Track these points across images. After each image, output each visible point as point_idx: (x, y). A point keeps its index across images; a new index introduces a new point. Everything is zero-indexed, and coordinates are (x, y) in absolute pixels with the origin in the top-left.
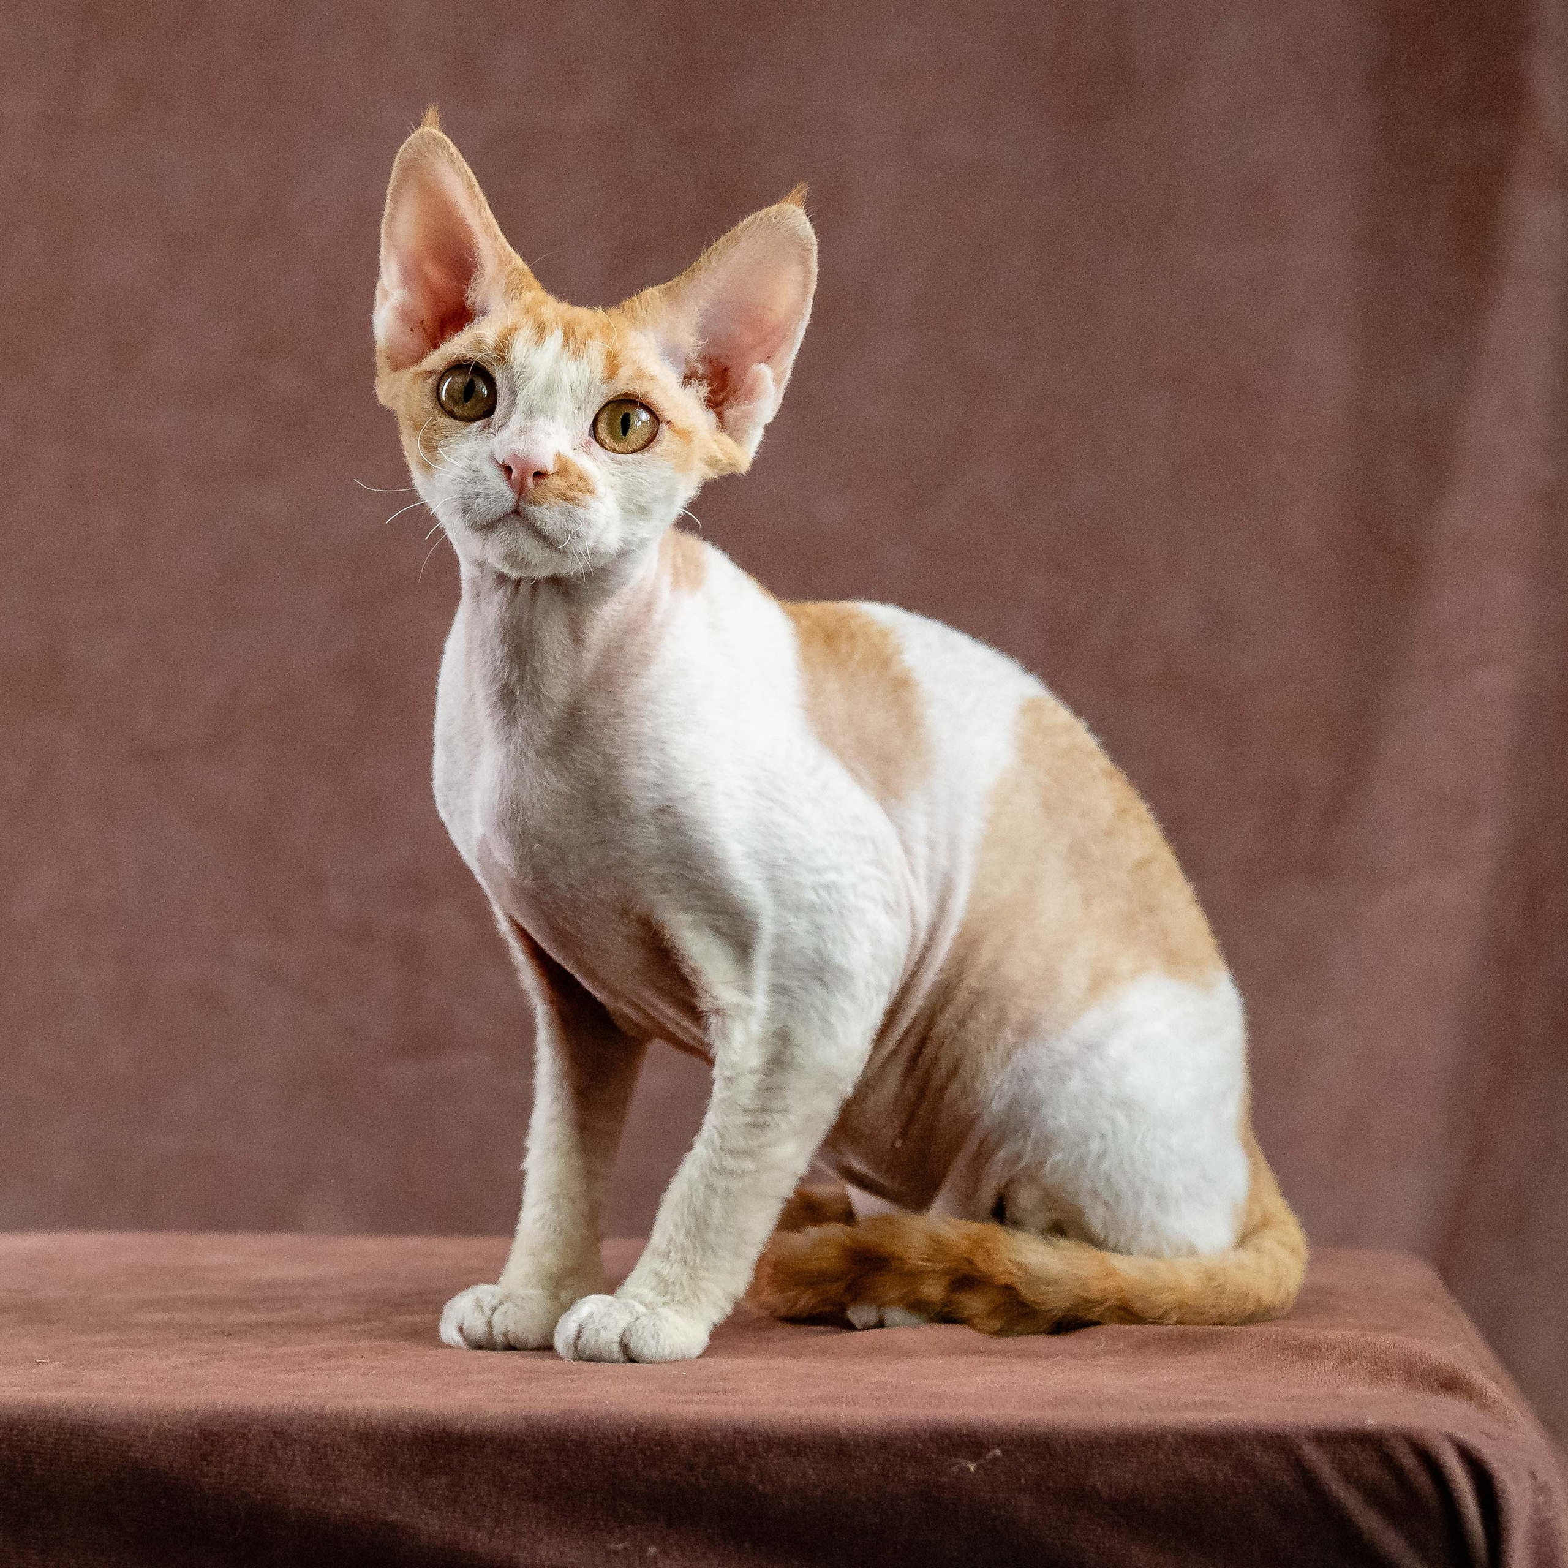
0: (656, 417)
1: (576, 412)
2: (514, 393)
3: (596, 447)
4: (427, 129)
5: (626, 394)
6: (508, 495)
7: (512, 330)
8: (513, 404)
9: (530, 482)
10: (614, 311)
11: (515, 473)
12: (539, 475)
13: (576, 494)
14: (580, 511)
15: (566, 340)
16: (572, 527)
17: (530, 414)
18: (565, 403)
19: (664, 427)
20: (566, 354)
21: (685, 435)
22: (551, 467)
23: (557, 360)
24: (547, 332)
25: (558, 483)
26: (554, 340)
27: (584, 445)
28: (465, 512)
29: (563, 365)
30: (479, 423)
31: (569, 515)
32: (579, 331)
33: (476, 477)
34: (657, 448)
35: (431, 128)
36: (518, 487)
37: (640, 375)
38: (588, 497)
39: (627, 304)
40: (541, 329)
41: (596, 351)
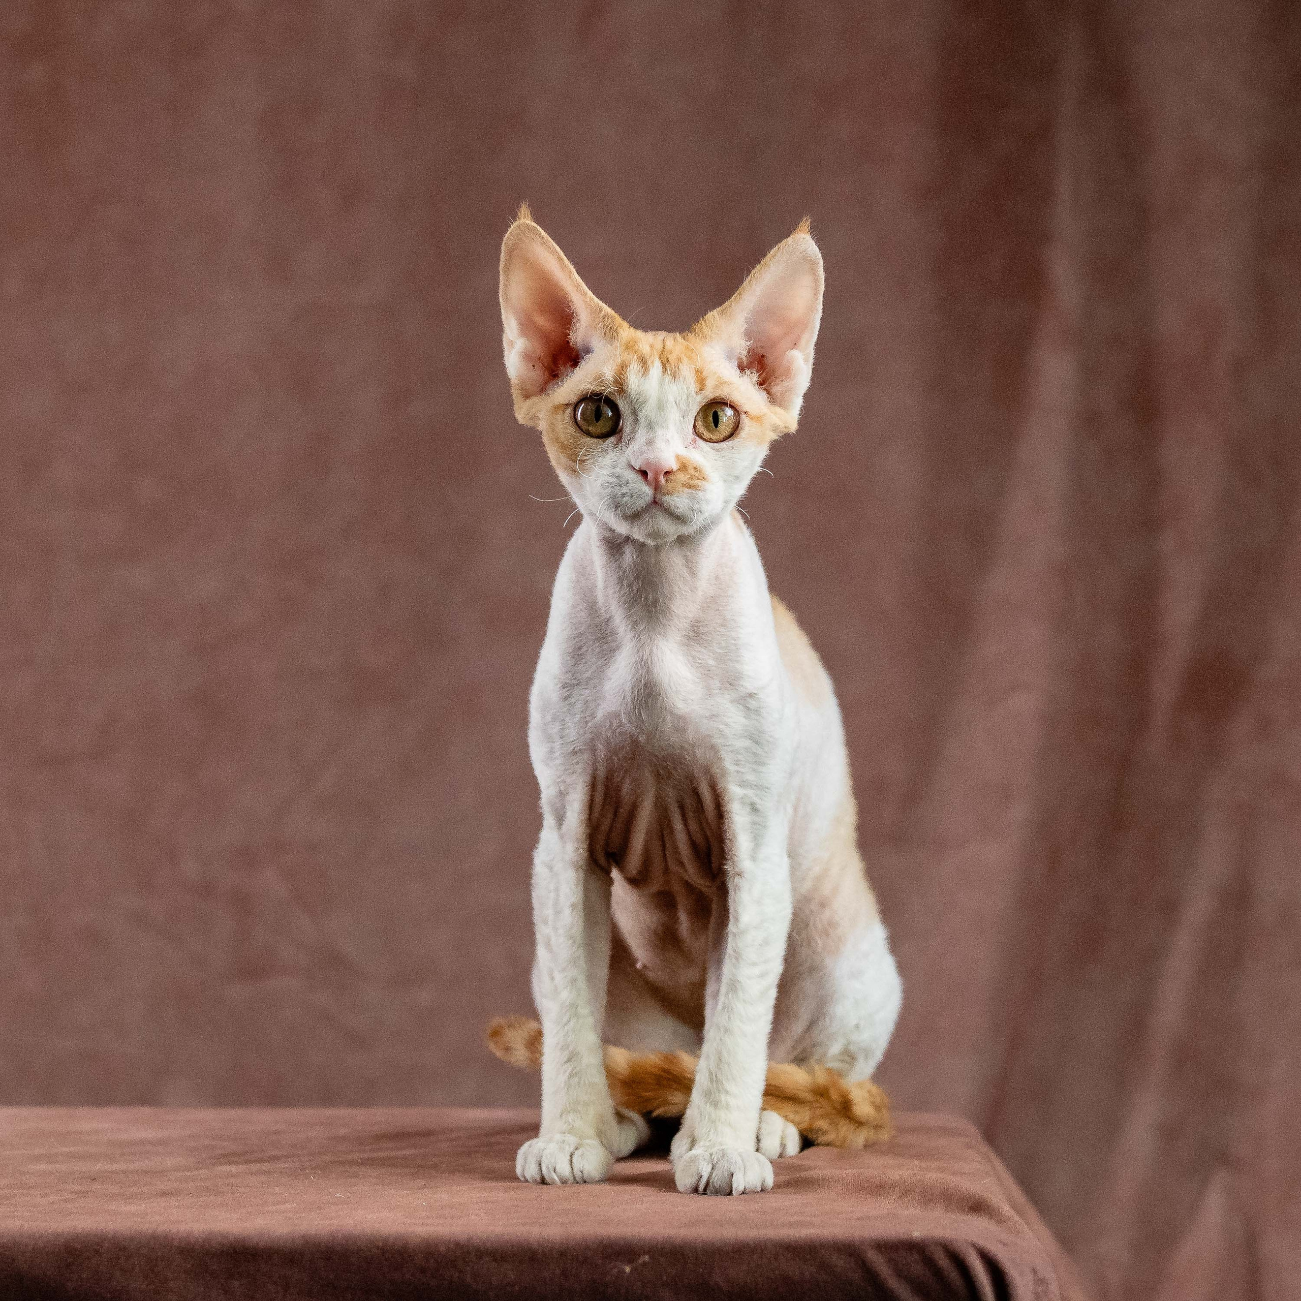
0: (738, 411)
1: (682, 419)
2: (635, 413)
3: (700, 442)
4: (522, 221)
5: (714, 399)
6: (647, 491)
7: (623, 368)
8: (636, 421)
9: (662, 480)
10: (691, 336)
11: (650, 476)
12: (667, 473)
13: (696, 482)
14: (700, 493)
15: (664, 367)
16: (696, 506)
17: (650, 426)
18: (673, 415)
19: (743, 416)
20: (668, 378)
21: (758, 419)
22: (673, 465)
23: (661, 384)
24: (649, 363)
25: (681, 477)
26: (656, 369)
27: (692, 443)
28: (617, 507)
29: (666, 387)
30: (612, 439)
31: (693, 498)
32: (672, 358)
33: (621, 482)
34: (744, 433)
35: (525, 219)
36: (654, 485)
37: (721, 383)
38: (704, 483)
39: (697, 327)
40: (644, 363)
41: (687, 372)
